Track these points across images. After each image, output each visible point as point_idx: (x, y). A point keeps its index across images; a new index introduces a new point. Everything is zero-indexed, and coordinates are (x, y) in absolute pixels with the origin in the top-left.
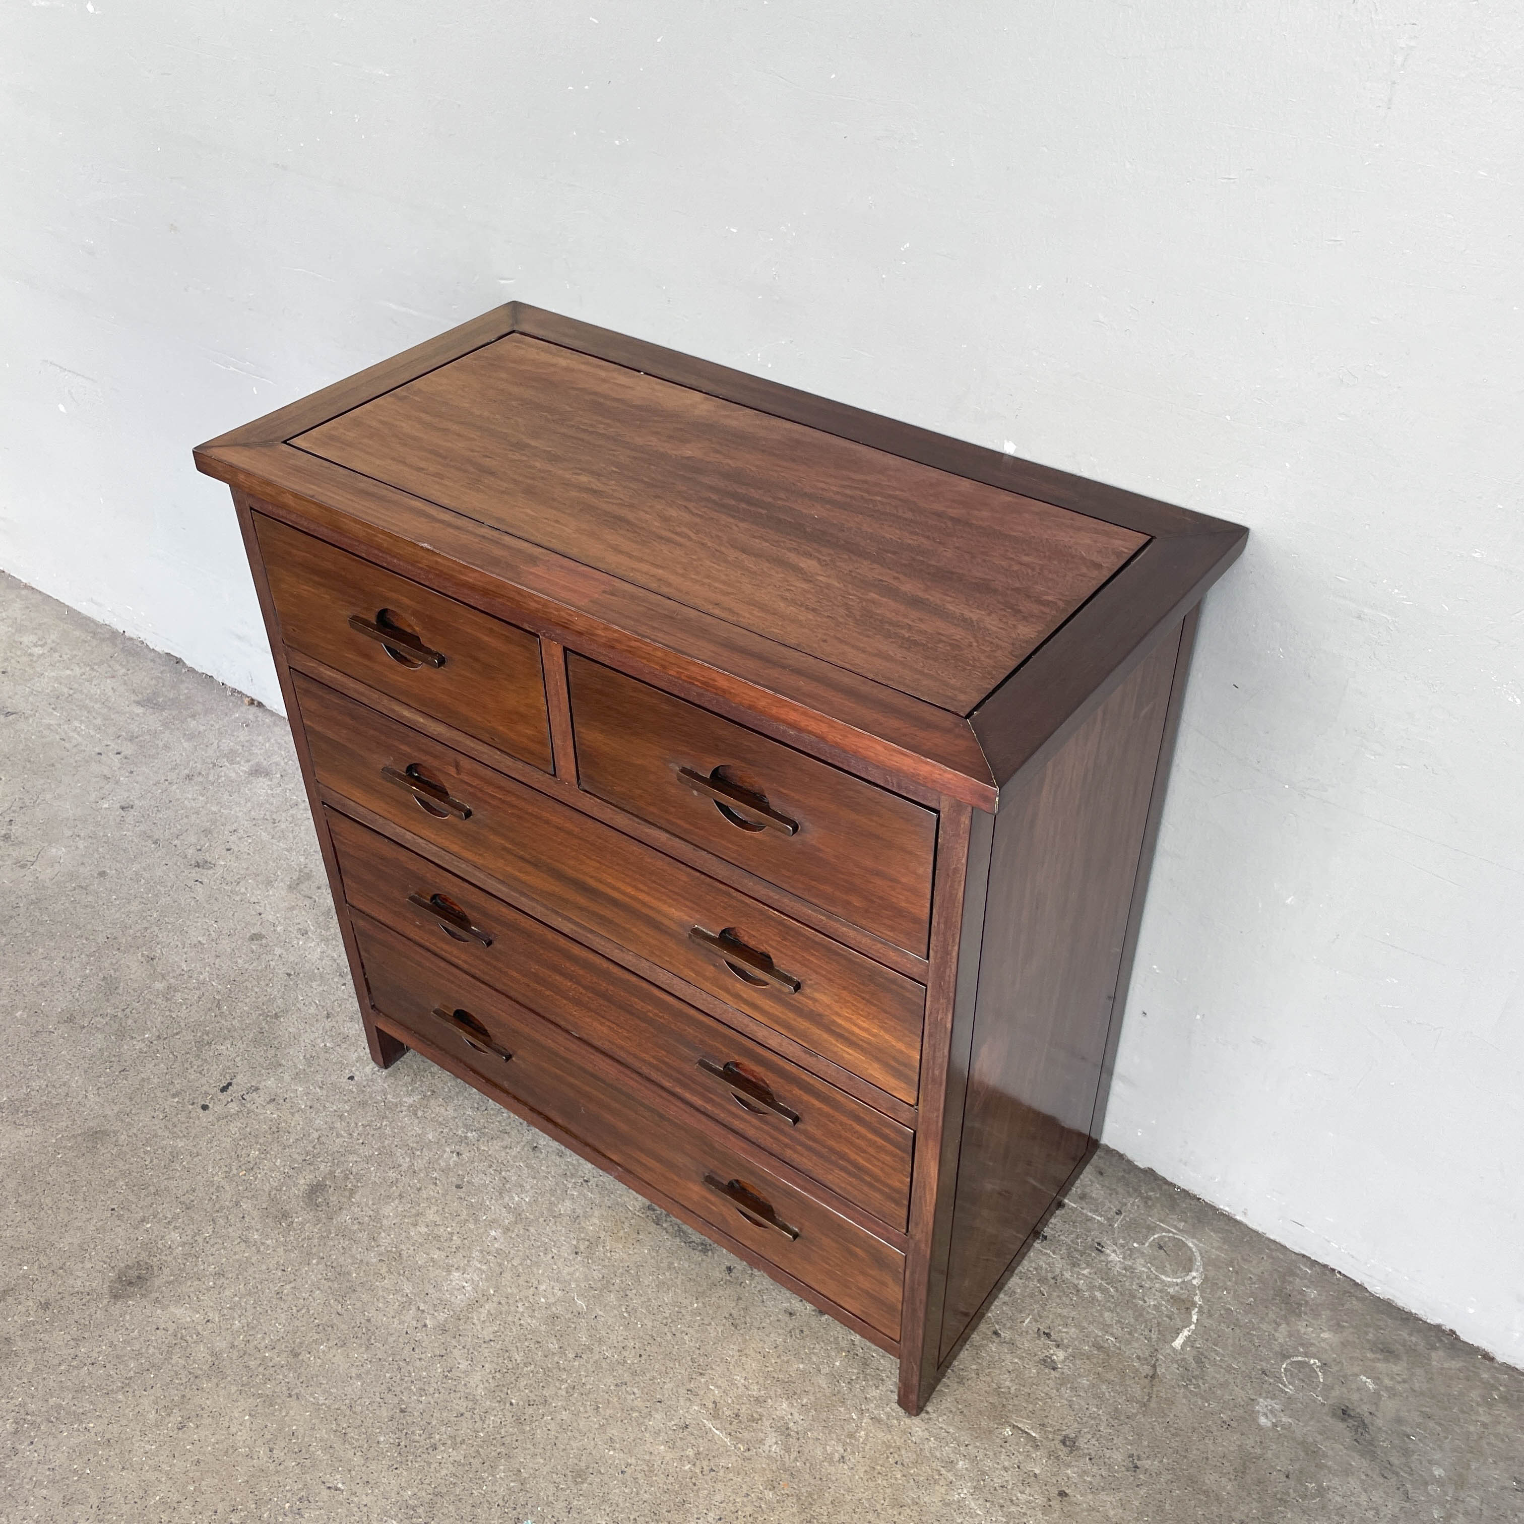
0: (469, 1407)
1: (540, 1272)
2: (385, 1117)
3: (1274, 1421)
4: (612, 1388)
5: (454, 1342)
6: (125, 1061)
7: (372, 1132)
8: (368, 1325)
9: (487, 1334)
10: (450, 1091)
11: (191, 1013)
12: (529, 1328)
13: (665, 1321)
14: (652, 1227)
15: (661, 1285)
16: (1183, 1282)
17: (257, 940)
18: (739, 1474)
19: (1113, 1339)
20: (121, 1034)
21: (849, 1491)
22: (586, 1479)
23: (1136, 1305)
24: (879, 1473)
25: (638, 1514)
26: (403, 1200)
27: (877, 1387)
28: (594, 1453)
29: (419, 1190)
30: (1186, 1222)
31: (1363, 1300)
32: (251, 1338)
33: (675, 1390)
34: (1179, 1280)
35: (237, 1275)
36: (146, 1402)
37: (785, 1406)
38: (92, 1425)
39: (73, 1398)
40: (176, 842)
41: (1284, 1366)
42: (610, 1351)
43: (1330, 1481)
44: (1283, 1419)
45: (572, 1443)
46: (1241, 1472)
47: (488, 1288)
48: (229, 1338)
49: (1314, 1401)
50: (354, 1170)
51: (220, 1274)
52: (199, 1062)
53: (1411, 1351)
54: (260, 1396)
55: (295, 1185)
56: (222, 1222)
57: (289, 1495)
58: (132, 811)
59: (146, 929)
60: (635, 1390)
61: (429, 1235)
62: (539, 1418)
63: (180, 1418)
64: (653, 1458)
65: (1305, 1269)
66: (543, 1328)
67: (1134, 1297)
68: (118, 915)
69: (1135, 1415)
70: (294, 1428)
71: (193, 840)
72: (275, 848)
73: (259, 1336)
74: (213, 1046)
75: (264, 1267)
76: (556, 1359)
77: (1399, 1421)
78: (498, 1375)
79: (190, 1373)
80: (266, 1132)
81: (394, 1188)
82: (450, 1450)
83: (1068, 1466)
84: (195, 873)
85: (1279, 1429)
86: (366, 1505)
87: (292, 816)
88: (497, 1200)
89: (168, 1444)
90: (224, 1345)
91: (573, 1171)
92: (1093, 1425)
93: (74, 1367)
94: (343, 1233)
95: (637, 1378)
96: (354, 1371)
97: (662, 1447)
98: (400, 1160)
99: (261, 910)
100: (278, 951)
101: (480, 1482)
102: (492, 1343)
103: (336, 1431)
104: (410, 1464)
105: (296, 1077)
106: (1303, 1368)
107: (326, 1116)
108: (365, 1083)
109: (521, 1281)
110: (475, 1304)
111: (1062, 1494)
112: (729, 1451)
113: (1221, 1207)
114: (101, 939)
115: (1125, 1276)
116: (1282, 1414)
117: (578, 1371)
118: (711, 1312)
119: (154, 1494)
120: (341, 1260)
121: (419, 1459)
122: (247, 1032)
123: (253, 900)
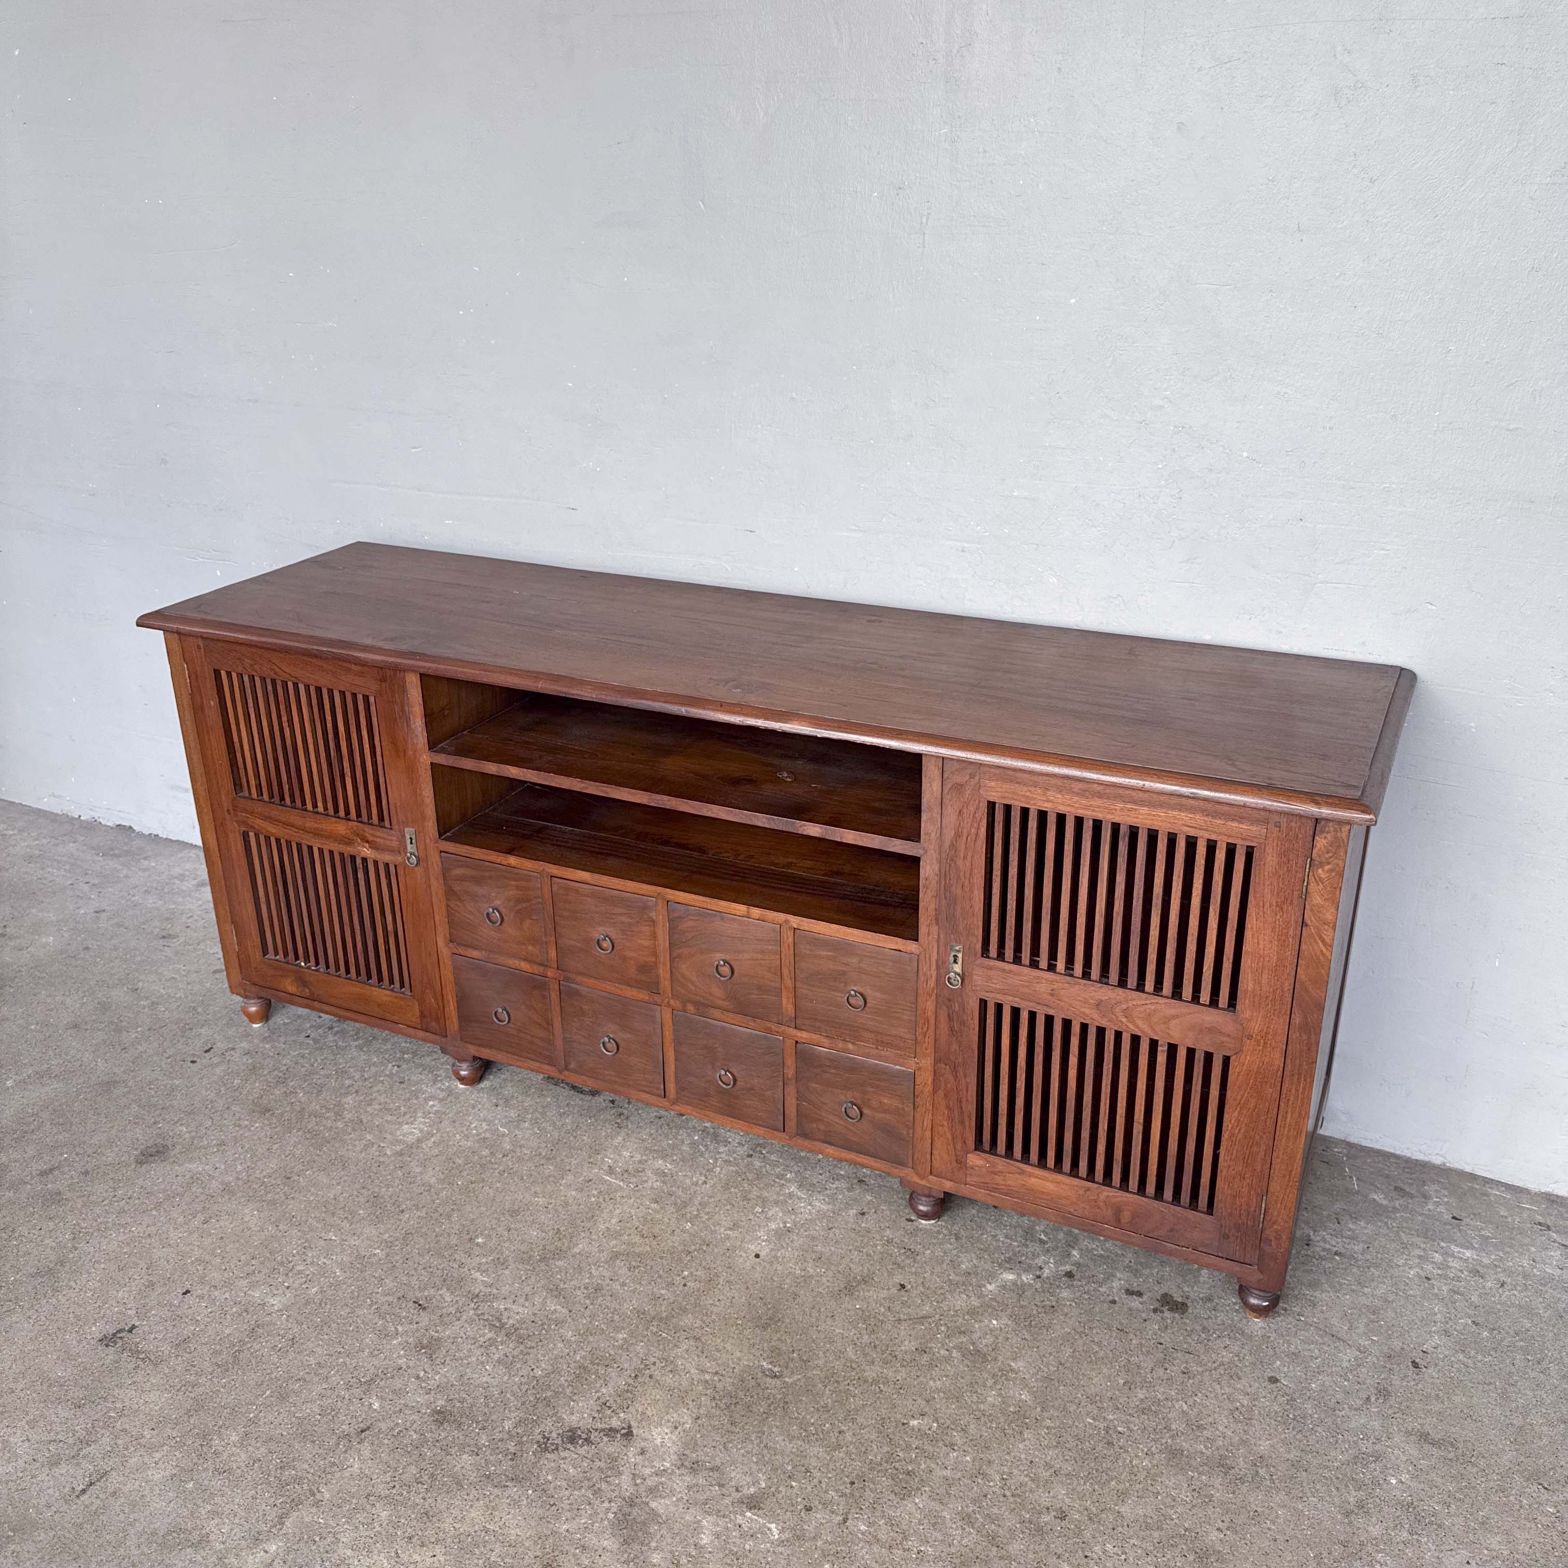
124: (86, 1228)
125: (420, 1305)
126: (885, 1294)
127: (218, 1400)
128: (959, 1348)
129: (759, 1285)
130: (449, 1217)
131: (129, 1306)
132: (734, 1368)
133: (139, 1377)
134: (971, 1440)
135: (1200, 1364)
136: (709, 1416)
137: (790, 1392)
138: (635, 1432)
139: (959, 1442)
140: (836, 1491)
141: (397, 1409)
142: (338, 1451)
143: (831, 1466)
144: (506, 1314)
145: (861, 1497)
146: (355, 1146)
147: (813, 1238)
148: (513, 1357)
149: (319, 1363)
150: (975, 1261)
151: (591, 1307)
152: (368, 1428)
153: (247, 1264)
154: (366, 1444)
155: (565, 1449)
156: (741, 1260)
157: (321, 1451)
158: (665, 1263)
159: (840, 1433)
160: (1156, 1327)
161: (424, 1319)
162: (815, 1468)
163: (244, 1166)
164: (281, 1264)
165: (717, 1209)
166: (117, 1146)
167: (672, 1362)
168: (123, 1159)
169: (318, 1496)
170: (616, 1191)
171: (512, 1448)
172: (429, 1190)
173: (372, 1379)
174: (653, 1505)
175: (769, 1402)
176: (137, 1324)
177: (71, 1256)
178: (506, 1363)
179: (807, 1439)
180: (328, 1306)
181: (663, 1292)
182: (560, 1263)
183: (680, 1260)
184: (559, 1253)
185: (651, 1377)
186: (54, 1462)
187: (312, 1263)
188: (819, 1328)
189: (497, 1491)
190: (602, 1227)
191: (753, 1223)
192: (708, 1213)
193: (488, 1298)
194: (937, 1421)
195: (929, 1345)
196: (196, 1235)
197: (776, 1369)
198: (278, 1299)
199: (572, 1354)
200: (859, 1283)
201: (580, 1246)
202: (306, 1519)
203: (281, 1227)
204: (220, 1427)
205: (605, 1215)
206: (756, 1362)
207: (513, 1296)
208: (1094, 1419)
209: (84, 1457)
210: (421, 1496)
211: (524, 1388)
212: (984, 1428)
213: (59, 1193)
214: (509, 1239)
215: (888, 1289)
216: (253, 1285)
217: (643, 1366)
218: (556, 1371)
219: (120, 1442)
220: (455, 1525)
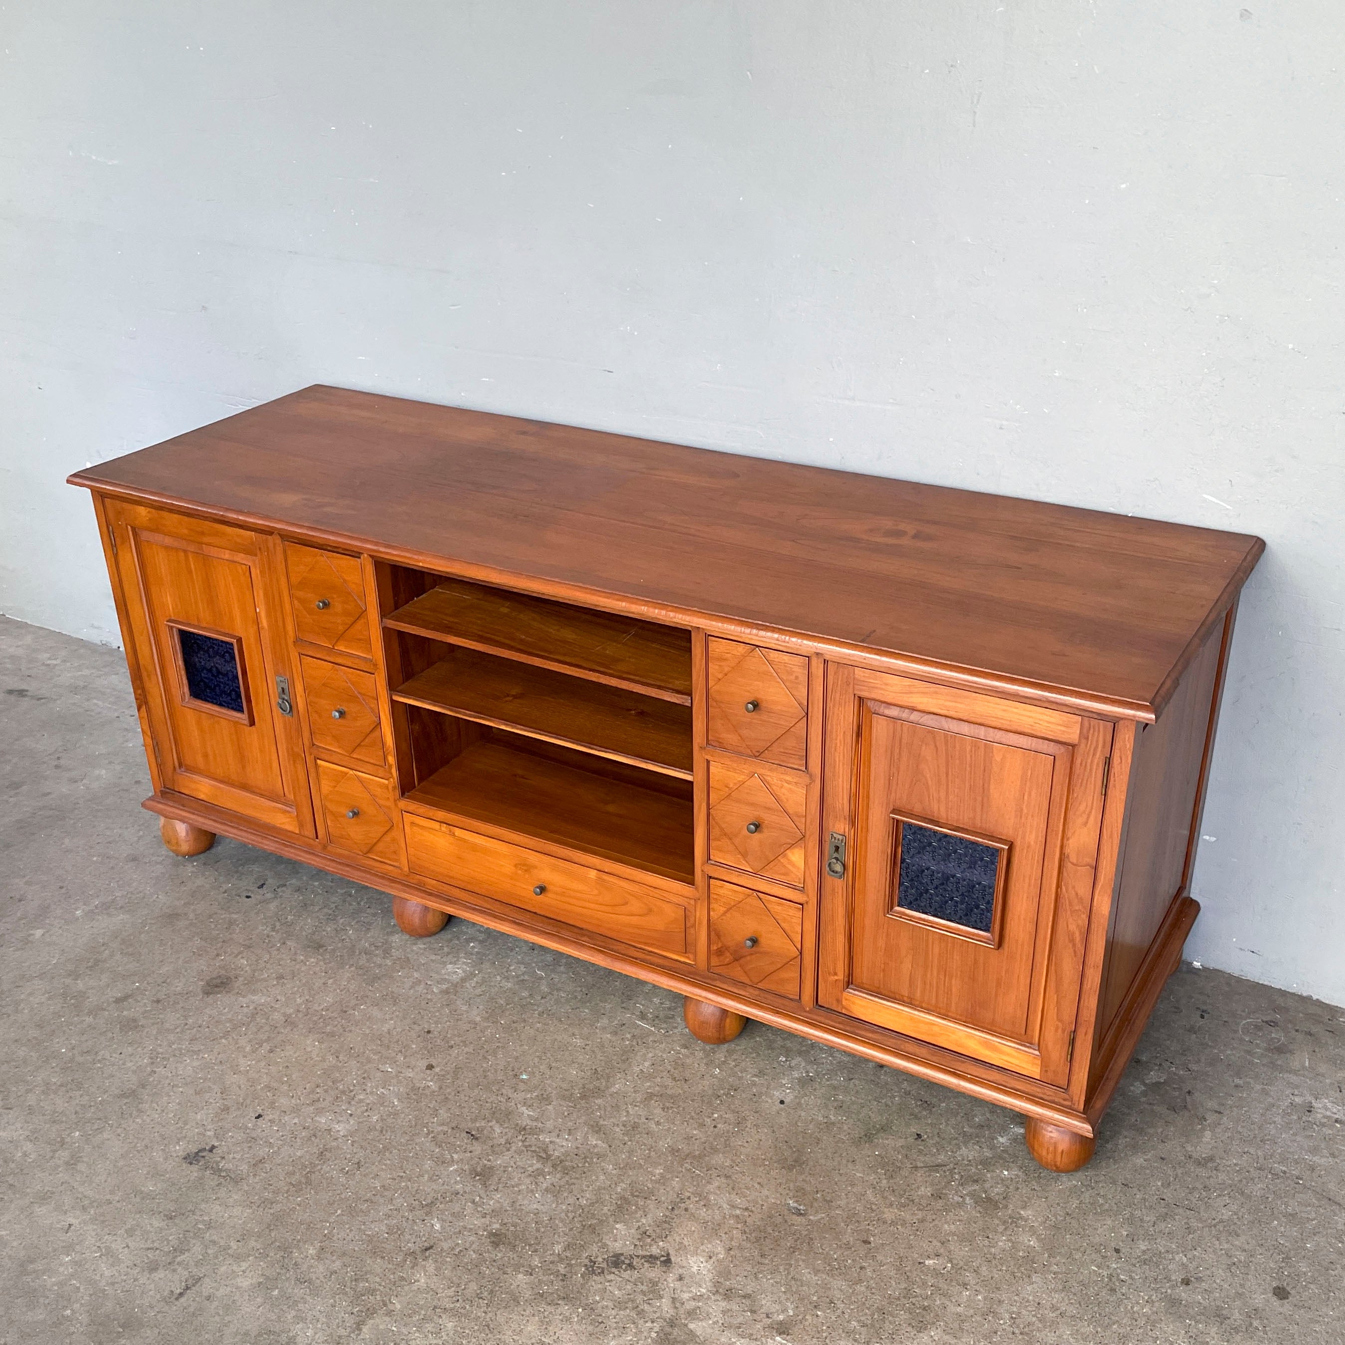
124: (162, 1053)
125: (472, 1135)
126: (901, 1142)
127: (295, 1217)
128: (972, 1195)
129: (784, 1129)
130: (495, 1053)
131: (209, 1127)
132: (763, 1205)
133: (222, 1192)
134: (983, 1281)
135: (1200, 1220)
136: (741, 1248)
137: (815, 1228)
138: (673, 1259)
139: (973, 1282)
140: (859, 1321)
141: (458, 1230)
142: (406, 1267)
143: (853, 1299)
144: (551, 1147)
145: (881, 1328)
146: (403, 983)
147: (835, 1088)
148: (560, 1187)
149: (383, 1186)
150: (988, 1115)
151: (629, 1143)
152: (431, 1247)
153: (312, 1092)
154: (430, 1261)
155: (611, 1273)
156: (767, 1105)
157: (390, 1266)
158: (696, 1105)
159: (861, 1268)
160: (1159, 1184)
161: (477, 1148)
162: (839, 1299)
163: (303, 998)
164: (343, 1092)
165: (744, 1056)
166: (184, 976)
167: (705, 1197)
168: (191, 989)
169: (391, 1307)
170: (648, 1036)
171: (561, 1268)
172: (475, 1028)
173: (432, 1202)
174: (692, 1326)
175: (795, 1237)
176: (216, 1144)
177: (151, 1079)
178: (554, 1191)
179: (830, 1273)
180: (389, 1133)
181: (695, 1132)
182: (599, 1101)
183: (710, 1103)
184: (599, 1092)
185: (686, 1210)
186: (153, 1268)
187: (372, 1093)
188: (841, 1172)
189: (551, 1309)
190: (637, 1069)
191: (778, 1071)
192: (735, 1060)
193: (535, 1131)
194: (951, 1261)
195: (944, 1191)
196: (263, 1064)
197: (801, 1207)
198: (342, 1125)
199: (613, 1186)
200: (878, 1131)
201: (617, 1086)
202: (381, 1327)
203: (341, 1058)
204: (299, 1241)
205: (638, 1058)
206: (783, 1201)
207: (557, 1130)
208: (1098, 1267)
209: (179, 1264)
210: (482, 1310)
211: (571, 1215)
212: (995, 1270)
213: (134, 1020)
214: (551, 1077)
215: (906, 1138)
216: (320, 1111)
217: (678, 1200)
218: (599, 1201)
219: (210, 1251)
220: (514, 1337)
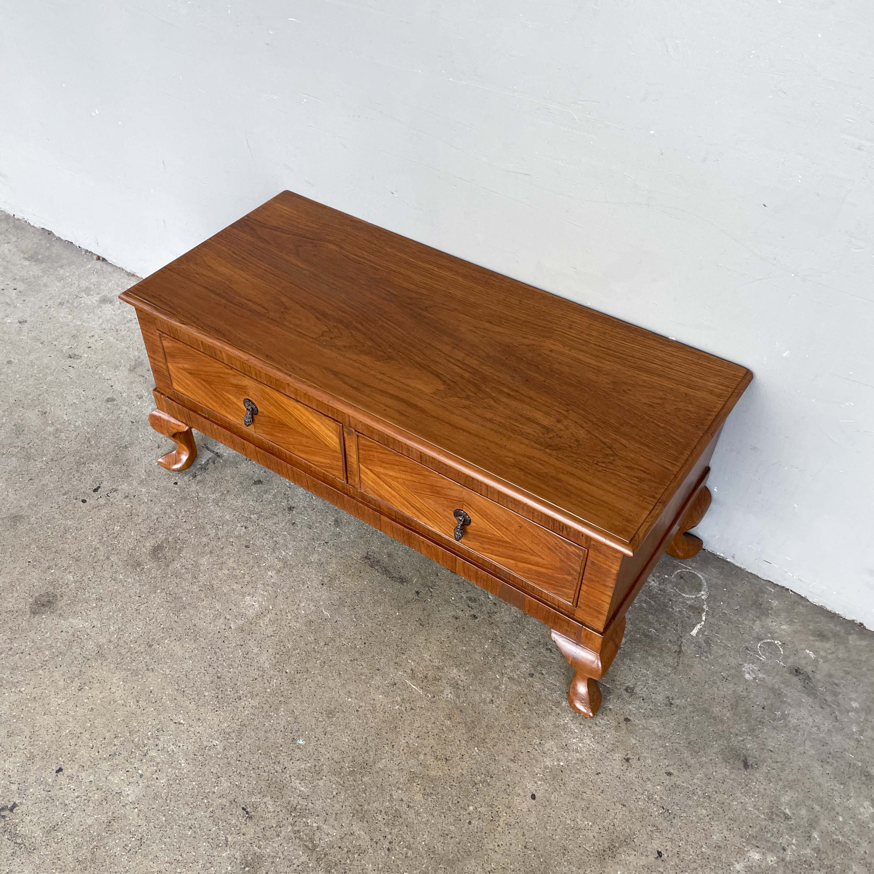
0: (260, 674)
1: (301, 595)
2: (198, 506)
3: (754, 676)
4: (349, 662)
5: (249, 637)
6: (32, 474)
7: (191, 515)
8: (194, 627)
9: (270, 631)
10: (238, 490)
11: (72, 445)
12: (295, 628)
13: (379, 623)
14: (369, 569)
15: (376, 603)
16: (696, 597)
17: (111, 401)
18: (428, 711)
19: (654, 631)
20: (28, 458)
21: (496, 719)
22: (335, 715)
23: (668, 611)
24: (515, 709)
25: (368, 735)
26: (213, 555)
27: (511, 660)
28: (339, 700)
29: (222, 548)
30: (697, 563)
31: (806, 606)
32: (121, 637)
33: (387, 663)
34: (694, 597)
35: (111, 599)
36: (56, 675)
37: (455, 671)
38: (23, 689)
39: (11, 673)
40: (55, 343)
41: (759, 645)
42: (346, 641)
43: (790, 710)
44: (760, 676)
45: (325, 694)
46: (734, 707)
47: (268, 605)
48: (108, 637)
49: (779, 664)
50: (181, 538)
51: (100, 599)
52: (79, 474)
53: (836, 635)
54: (129, 670)
55: (144, 546)
56: (99, 568)
57: (150, 727)
58: (26, 324)
59: (40, 395)
60: (363, 663)
61: (230, 575)
62: (304, 680)
63: (79, 684)
64: (375, 702)
65: (770, 589)
66: (304, 628)
67: (667, 607)
68: (21, 387)
69: (670, 674)
70: (152, 688)
71: (67, 341)
72: (119, 346)
73: (127, 635)
74: (87, 465)
75: (127, 595)
76: (313, 646)
77: (830, 676)
78: (277, 656)
79: (84, 657)
80: (123, 515)
81: (207, 548)
82: (250, 700)
83: (630, 703)
84: (69, 362)
85: (757, 681)
86: (199, 733)
87: (129, 327)
88: (271, 554)
89: (72, 699)
90: (104, 641)
91: (318, 537)
92: (644, 680)
93: (11, 655)
94: (176, 574)
95: (363, 657)
96: (187, 655)
97: (381, 696)
98: (210, 532)
99: (113, 384)
100: (124, 408)
101: (269, 718)
102: (273, 637)
103: (177, 690)
104: (225, 708)
105: (141, 483)
106: (771, 646)
107: (162, 506)
108: (185, 486)
109: (289, 601)
110: (260, 615)
111: (627, 720)
112: (423, 698)
113: (718, 554)
114: (12, 401)
115: (660, 594)
116: (759, 672)
117: (327, 653)
118: (407, 618)
119: (66, 729)
120: (176, 590)
121: (230, 705)
122: (108, 457)
123: (107, 377)
